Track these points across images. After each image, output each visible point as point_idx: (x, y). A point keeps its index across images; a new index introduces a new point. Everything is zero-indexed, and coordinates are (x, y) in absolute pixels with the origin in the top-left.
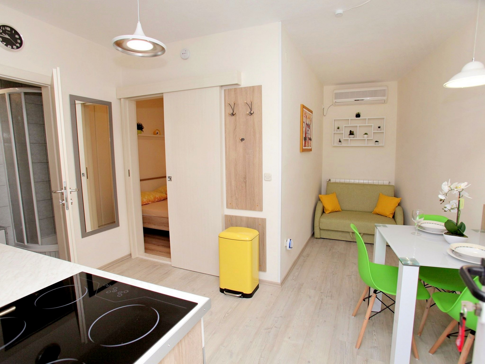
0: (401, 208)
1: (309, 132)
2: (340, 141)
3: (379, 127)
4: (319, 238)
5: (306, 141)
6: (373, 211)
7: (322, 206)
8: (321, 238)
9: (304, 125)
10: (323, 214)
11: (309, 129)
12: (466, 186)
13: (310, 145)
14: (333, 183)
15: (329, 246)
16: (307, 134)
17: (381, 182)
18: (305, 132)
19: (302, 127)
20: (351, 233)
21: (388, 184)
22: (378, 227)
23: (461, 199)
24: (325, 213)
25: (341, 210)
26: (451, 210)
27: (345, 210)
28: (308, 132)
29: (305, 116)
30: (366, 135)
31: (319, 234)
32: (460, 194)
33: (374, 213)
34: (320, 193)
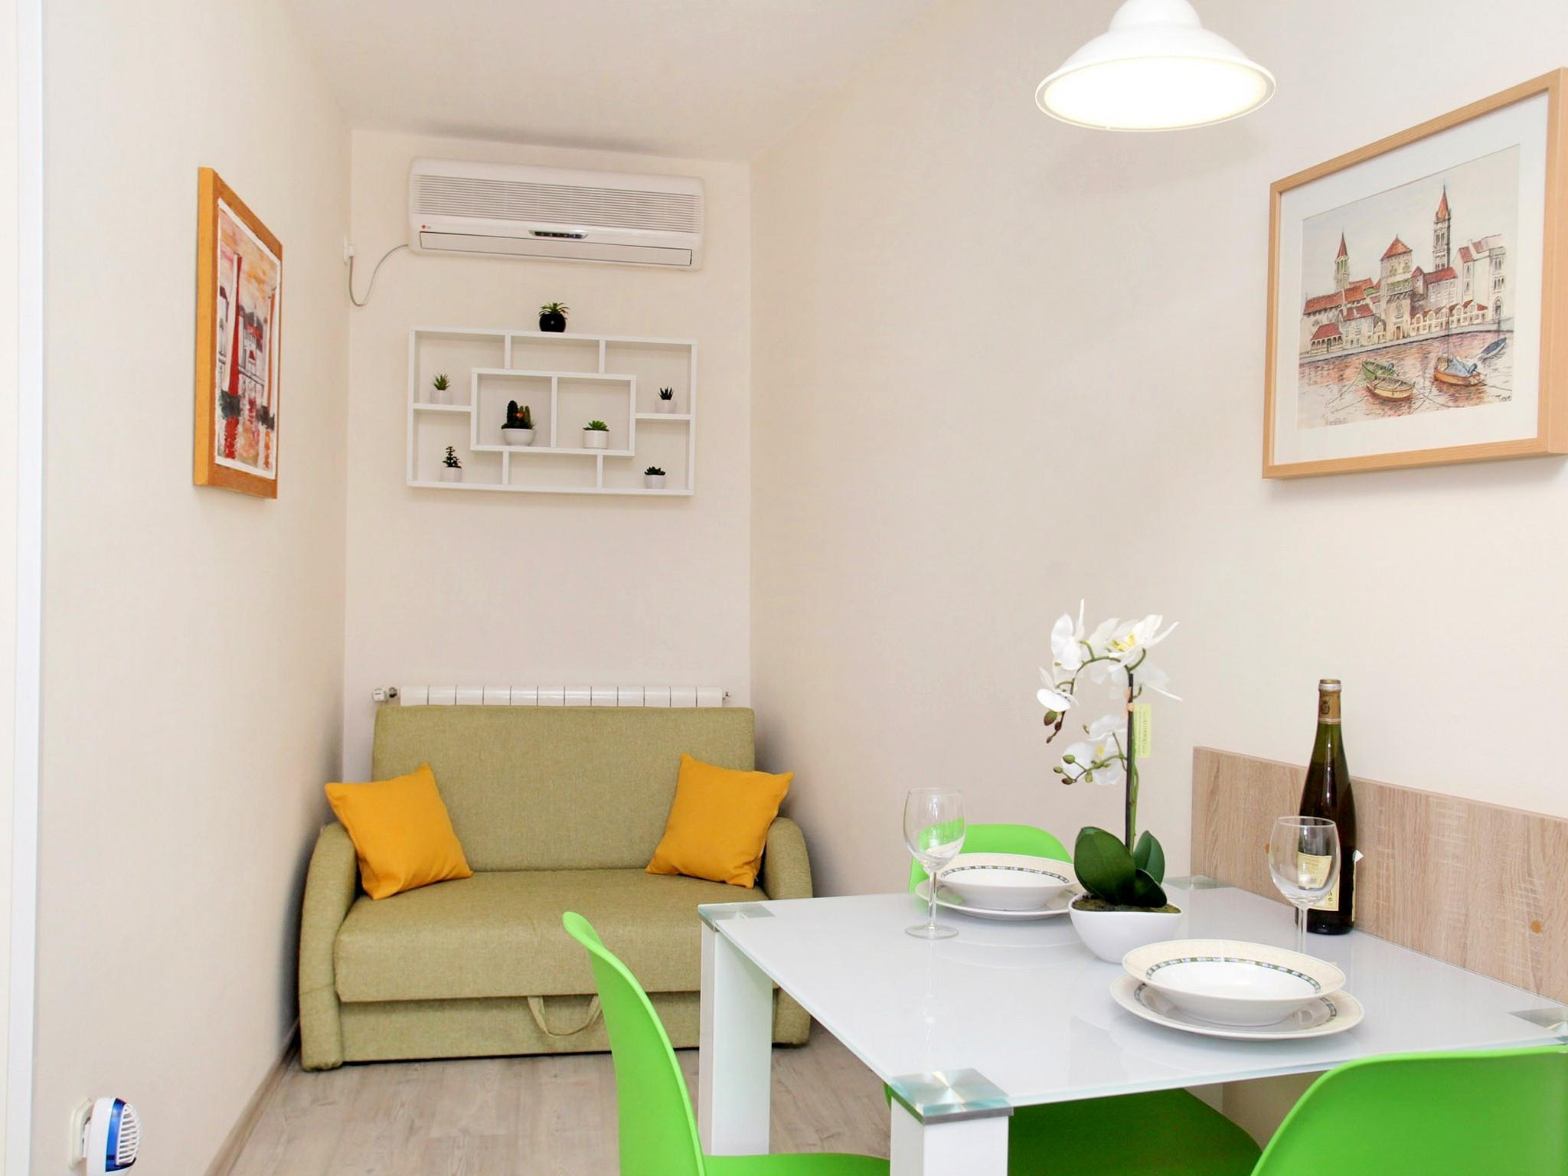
0: (797, 828)
1: (258, 368)
2: (451, 462)
3: (666, 395)
4: (334, 1068)
5: (237, 423)
6: (649, 862)
7: (351, 855)
8: (346, 1064)
9: (225, 311)
10: (355, 905)
11: (259, 346)
12: (1158, 633)
13: (267, 457)
14: (414, 710)
15: (402, 1105)
16: (241, 376)
17: (683, 697)
18: (229, 360)
19: (206, 325)
20: (537, 1000)
21: (720, 706)
22: (718, 922)
23: (1137, 706)
24: (371, 898)
25: (468, 869)
26: (1095, 773)
27: (492, 871)
28: (248, 366)
29: (228, 251)
30: (596, 432)
31: (334, 1039)
32: (1131, 677)
33: (655, 871)
34: (334, 774)
